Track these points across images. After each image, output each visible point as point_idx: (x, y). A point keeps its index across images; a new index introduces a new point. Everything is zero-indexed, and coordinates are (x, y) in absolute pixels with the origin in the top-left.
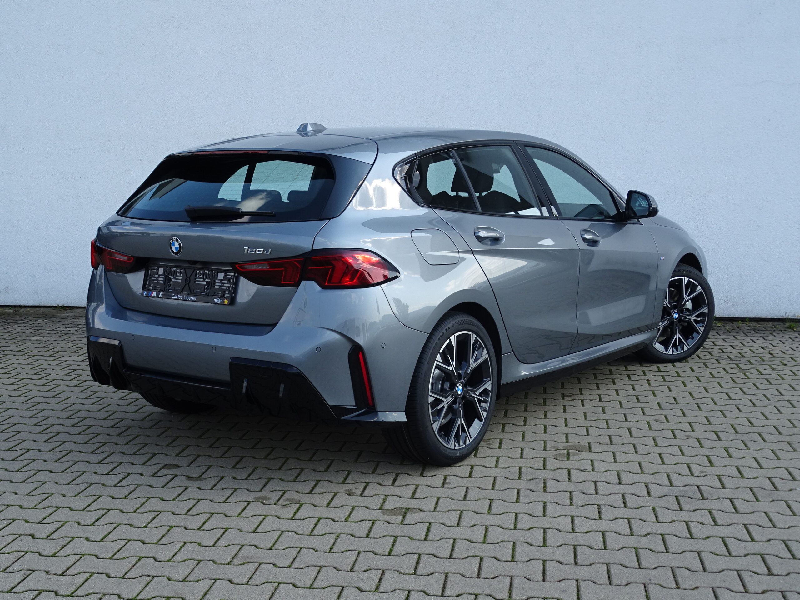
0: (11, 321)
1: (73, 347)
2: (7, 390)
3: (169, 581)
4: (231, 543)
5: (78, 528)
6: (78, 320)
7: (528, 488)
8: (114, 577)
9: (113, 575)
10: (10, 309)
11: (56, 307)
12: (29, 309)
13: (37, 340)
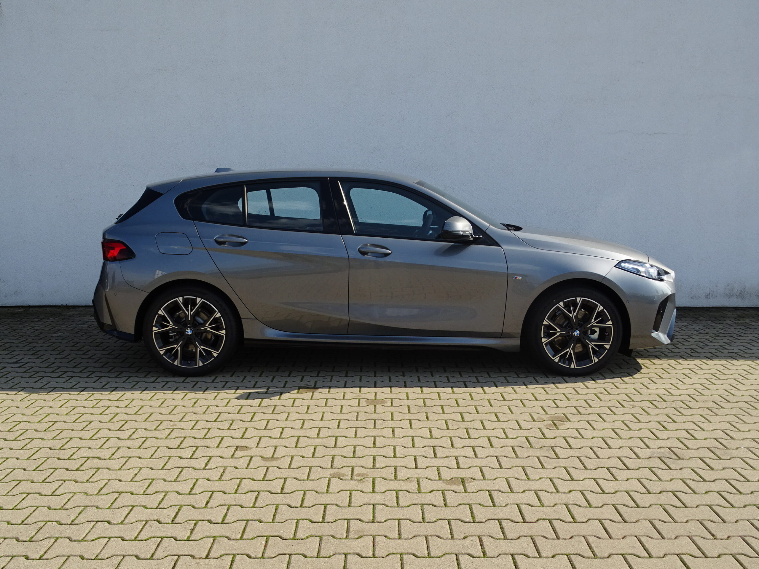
0: (25, 320)
1: (94, 342)
2: (57, 382)
3: (306, 559)
4: (337, 519)
5: (195, 511)
6: (84, 318)
7: (544, 455)
8: (255, 557)
9: (253, 556)
10: (20, 309)
11: (60, 306)
12: (37, 309)
13: (58, 336)
